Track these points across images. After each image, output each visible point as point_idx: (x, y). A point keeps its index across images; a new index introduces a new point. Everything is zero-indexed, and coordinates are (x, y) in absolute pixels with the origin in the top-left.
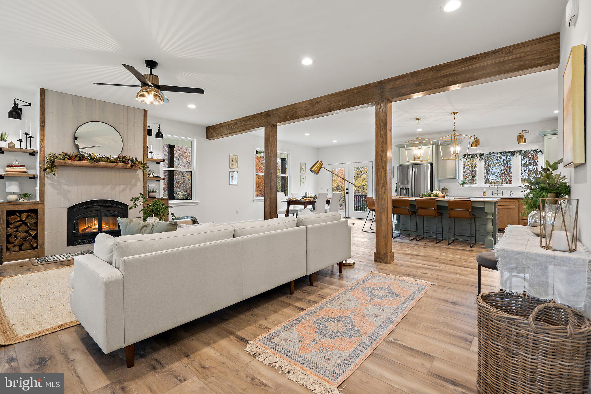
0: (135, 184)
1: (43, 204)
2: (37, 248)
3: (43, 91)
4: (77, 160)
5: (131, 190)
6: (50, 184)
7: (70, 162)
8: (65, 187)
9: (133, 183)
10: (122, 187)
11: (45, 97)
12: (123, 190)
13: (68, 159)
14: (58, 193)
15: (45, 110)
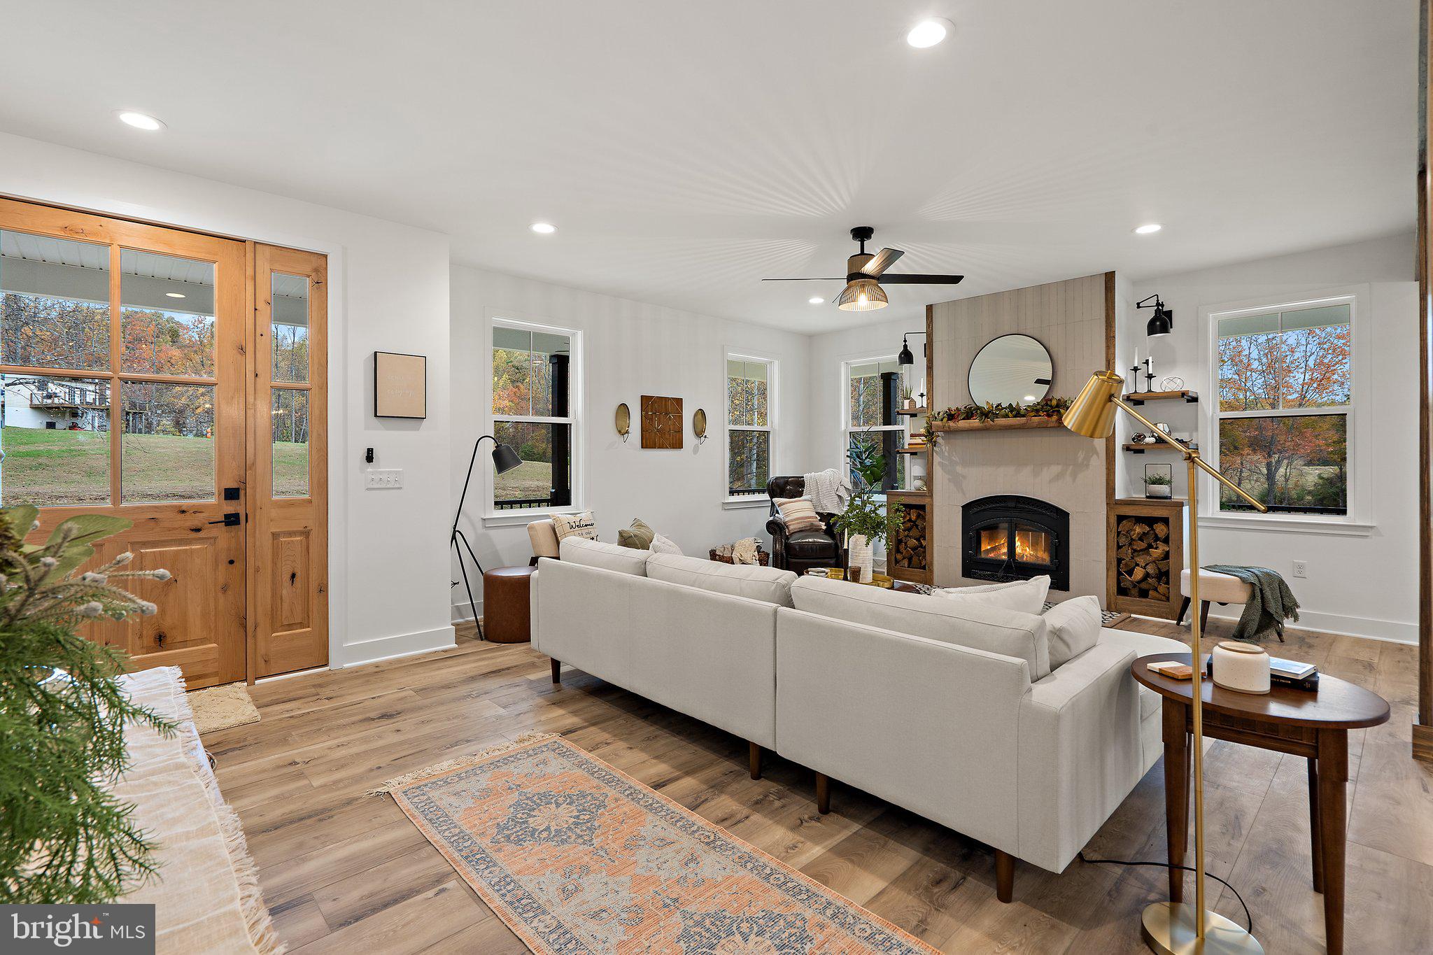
0: (1085, 462)
1: (932, 496)
2: (924, 568)
3: (930, 309)
4: (963, 419)
5: (1074, 476)
6: (939, 463)
7: (951, 424)
8: (959, 469)
9: (1080, 460)
10: (1055, 469)
11: (932, 319)
12: (1058, 477)
13: (949, 419)
14: (949, 479)
15: (932, 339)
